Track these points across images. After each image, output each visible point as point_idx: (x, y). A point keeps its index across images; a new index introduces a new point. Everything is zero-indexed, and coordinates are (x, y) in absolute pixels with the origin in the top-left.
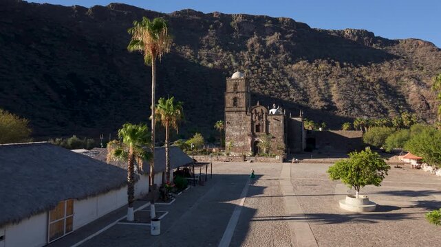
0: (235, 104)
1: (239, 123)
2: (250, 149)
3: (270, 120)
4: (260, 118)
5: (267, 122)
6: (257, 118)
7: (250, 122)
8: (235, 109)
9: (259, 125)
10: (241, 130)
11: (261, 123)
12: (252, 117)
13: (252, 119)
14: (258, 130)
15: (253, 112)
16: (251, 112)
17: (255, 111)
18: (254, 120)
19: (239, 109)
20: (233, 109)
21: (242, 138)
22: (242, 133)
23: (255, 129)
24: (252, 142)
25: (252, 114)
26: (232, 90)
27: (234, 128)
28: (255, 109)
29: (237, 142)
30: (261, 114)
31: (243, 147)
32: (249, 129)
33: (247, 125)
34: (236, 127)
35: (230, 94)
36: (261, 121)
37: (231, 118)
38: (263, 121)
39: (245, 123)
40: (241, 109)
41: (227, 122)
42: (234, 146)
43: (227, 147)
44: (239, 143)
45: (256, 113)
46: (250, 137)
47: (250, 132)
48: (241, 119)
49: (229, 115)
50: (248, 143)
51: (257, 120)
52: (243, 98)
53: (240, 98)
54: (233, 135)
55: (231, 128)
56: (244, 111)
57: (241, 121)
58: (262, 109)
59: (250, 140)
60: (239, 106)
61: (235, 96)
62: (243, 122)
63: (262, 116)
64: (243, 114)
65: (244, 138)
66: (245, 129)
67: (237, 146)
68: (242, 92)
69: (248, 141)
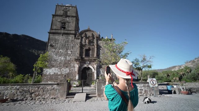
1: (65, 47)
2: (77, 77)
3: (101, 45)
4: (91, 42)
5: (99, 48)
6: (87, 41)
7: (78, 46)
8: (62, 31)
9: (89, 50)
10: (67, 54)
12: (82, 40)
13: (81, 43)
14: (87, 55)
15: (83, 35)
16: (80, 35)
17: (86, 35)
18: (83, 43)
19: (66, 32)
20: (59, 31)
21: (67, 64)
22: (68, 58)
23: (84, 54)
24: (80, 68)
25: (82, 38)
26: (62, 14)
27: (58, 52)
28: (85, 33)
29: (60, 69)
30: (91, 38)
31: (68, 75)
32: (77, 54)
33: (75, 49)
34: (61, 50)
35: (58, 17)
36: (91, 45)
37: (56, 40)
38: (93, 45)
39: (73, 47)
40: (69, 32)
41: (49, 44)
42: (55, 73)
43: (46, 75)
44: (63, 70)
45: (87, 38)
46: (78, 62)
47: (78, 56)
48: (68, 42)
49: (54, 37)
50: (74, 70)
51: (87, 44)
52: (73, 22)
53: (70, 22)
54: (55, 60)
55: (54, 52)
56: (72, 34)
57: (68, 45)
58: (92, 34)
59: (78, 66)
60: (67, 29)
61: (64, 20)
62: (70, 45)
63: (93, 40)
64: (71, 37)
65: (70, 64)
66: (72, 54)
67: (59, 73)
68: (73, 17)
69: (74, 67)
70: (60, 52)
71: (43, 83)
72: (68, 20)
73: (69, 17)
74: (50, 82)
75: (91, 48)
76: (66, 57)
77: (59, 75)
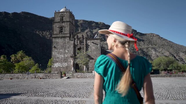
0: (61, 31)
1: (64, 47)
3: (89, 44)
4: (81, 42)
5: (87, 46)
6: (79, 42)
7: (72, 46)
8: (61, 35)
9: (80, 48)
10: (65, 53)
11: (82, 46)
12: (75, 41)
13: (74, 43)
15: (76, 37)
16: (73, 37)
18: (76, 44)
19: (63, 35)
20: (59, 36)
21: (65, 60)
22: (66, 56)
23: (77, 52)
24: (74, 64)
25: (75, 39)
26: (59, 20)
27: (59, 52)
28: (77, 35)
29: (62, 63)
30: (82, 39)
31: (67, 67)
32: (72, 52)
33: (70, 48)
34: (61, 50)
35: (57, 23)
36: (82, 45)
37: (57, 43)
38: (83, 44)
39: (68, 47)
40: (65, 35)
41: (53, 46)
42: (58, 67)
43: (53, 68)
44: (63, 64)
45: (78, 39)
46: (72, 59)
47: (73, 54)
48: (65, 43)
49: (55, 40)
50: (71, 64)
51: (79, 44)
52: (68, 27)
53: (65, 26)
54: (58, 58)
55: (57, 51)
56: (68, 37)
57: (65, 46)
58: (83, 35)
59: (72, 61)
60: (64, 33)
61: (61, 25)
62: (67, 46)
63: (83, 41)
64: (67, 40)
65: (68, 60)
66: (68, 52)
67: (61, 66)
68: (67, 22)
69: (70, 62)
70: (61, 51)
71: (52, 72)
72: (64, 25)
73: (64, 22)
74: (56, 72)
75: (82, 47)
76: (65, 55)
77: (61, 68)
